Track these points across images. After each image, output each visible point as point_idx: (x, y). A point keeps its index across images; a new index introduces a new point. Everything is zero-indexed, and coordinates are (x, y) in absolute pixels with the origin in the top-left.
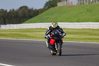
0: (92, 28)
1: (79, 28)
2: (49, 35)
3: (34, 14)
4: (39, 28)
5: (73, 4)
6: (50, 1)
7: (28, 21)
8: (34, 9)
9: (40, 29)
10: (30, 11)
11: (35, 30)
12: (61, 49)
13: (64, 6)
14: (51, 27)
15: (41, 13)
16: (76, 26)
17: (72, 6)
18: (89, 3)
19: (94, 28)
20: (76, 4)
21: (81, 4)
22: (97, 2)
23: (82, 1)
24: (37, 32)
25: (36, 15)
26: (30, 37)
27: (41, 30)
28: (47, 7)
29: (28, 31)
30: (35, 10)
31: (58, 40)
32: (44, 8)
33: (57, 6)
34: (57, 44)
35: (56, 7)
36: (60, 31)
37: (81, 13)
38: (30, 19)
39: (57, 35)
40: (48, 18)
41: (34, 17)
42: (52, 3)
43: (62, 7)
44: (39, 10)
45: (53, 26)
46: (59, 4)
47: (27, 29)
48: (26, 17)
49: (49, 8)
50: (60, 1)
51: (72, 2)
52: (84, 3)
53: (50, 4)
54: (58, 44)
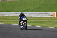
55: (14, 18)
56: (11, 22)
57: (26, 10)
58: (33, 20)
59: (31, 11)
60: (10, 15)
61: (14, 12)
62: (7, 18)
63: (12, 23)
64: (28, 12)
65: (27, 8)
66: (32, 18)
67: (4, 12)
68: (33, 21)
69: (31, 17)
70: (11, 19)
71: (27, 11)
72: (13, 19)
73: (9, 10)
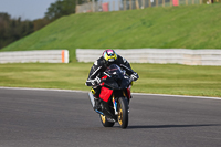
0: (152, 62)
2: (97, 79)
3: (24, 31)
4: (35, 61)
5: (111, 9)
6: (59, 3)
7: (9, 47)
8: (23, 20)
9: (38, 63)
10: (15, 23)
11: (25, 67)
12: (127, 113)
13: (90, 14)
14: (102, 58)
15: (39, 29)
17: (109, 14)
18: (147, 5)
19: (157, 62)
20: (117, 9)
21: (128, 8)
22: (164, 5)
23: (130, 3)
24: (29, 70)
25: (29, 34)
26: (13, 82)
27: (39, 67)
28: (54, 14)
29: (11, 70)
30: (25, 22)
31: (121, 91)
32: (46, 18)
33: (74, 12)
34: (117, 101)
35: (72, 16)
36: (124, 69)
37: (129, 28)
38: (14, 41)
39: (119, 79)
40: (55, 39)
41: (23, 36)
42: (63, 7)
43: (86, 14)
44: (35, 21)
45: (106, 57)
46: (80, 9)
47: (9, 64)
48: (5, 38)
49: (57, 17)
50: (81, 3)
51: (108, 5)
52: (134, 7)
53: (59, 8)
54: (121, 100)
55: (192, 72)
56: (178, 86)
60: (174, 62)
61: (188, 47)
62: (164, 71)
63: (182, 92)
67: (152, 47)
70: (178, 77)
72: (184, 77)
73: (169, 41)
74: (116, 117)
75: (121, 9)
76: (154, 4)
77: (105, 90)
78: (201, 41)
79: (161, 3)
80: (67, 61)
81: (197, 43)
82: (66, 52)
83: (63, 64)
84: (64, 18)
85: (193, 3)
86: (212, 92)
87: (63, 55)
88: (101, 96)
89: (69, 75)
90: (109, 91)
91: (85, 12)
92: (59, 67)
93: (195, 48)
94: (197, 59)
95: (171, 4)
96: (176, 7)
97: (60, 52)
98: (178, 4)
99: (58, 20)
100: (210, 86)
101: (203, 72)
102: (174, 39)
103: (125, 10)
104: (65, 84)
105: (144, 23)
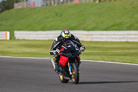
1: (44, 39)
5: (36, 6)
6: (4, 2)
13: (23, 9)
16: (40, 36)
17: (35, 9)
18: (58, 4)
20: (40, 5)
21: (47, 5)
22: (69, 3)
23: (48, 2)
28: (1, 9)
31: (74, 58)
33: (13, 8)
35: (12, 10)
37: (48, 17)
39: (72, 51)
40: (1, 25)
42: (6, 5)
43: (20, 9)
46: (17, 6)
50: (17, 2)
51: (34, 3)
52: (51, 5)
53: (3, 5)
54: (74, 64)
57: (114, 25)
58: (132, 48)
59: (127, 27)
64: (120, 30)
65: (118, 21)
66: (128, 46)
68: (132, 51)
69: (127, 42)
71: (116, 28)
73: (73, 26)
74: (70, 76)
75: (43, 6)
76: (63, 3)
77: (63, 58)
78: (92, 26)
79: (67, 2)
80: (8, 38)
81: (90, 27)
82: (8, 33)
83: (6, 40)
84: (7, 11)
85: (87, 2)
86: (99, 57)
87: (6, 34)
88: (60, 62)
89: (10, 47)
90: (65, 58)
91: (20, 7)
92: (4, 42)
93: (89, 30)
94: (90, 37)
95: (73, 3)
96: (76, 5)
97: (4, 33)
98: (78, 2)
99: (3, 13)
100: (98, 54)
101: (94, 45)
102: (75, 25)
103: (45, 6)
104: (7, 53)
105: (57, 15)
